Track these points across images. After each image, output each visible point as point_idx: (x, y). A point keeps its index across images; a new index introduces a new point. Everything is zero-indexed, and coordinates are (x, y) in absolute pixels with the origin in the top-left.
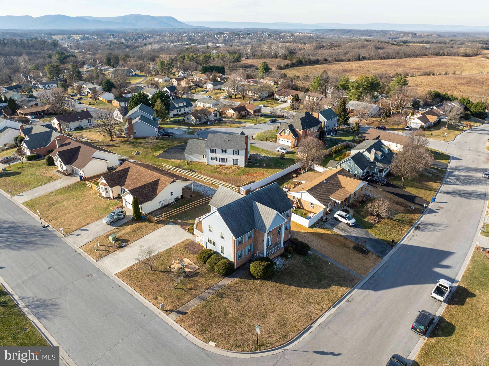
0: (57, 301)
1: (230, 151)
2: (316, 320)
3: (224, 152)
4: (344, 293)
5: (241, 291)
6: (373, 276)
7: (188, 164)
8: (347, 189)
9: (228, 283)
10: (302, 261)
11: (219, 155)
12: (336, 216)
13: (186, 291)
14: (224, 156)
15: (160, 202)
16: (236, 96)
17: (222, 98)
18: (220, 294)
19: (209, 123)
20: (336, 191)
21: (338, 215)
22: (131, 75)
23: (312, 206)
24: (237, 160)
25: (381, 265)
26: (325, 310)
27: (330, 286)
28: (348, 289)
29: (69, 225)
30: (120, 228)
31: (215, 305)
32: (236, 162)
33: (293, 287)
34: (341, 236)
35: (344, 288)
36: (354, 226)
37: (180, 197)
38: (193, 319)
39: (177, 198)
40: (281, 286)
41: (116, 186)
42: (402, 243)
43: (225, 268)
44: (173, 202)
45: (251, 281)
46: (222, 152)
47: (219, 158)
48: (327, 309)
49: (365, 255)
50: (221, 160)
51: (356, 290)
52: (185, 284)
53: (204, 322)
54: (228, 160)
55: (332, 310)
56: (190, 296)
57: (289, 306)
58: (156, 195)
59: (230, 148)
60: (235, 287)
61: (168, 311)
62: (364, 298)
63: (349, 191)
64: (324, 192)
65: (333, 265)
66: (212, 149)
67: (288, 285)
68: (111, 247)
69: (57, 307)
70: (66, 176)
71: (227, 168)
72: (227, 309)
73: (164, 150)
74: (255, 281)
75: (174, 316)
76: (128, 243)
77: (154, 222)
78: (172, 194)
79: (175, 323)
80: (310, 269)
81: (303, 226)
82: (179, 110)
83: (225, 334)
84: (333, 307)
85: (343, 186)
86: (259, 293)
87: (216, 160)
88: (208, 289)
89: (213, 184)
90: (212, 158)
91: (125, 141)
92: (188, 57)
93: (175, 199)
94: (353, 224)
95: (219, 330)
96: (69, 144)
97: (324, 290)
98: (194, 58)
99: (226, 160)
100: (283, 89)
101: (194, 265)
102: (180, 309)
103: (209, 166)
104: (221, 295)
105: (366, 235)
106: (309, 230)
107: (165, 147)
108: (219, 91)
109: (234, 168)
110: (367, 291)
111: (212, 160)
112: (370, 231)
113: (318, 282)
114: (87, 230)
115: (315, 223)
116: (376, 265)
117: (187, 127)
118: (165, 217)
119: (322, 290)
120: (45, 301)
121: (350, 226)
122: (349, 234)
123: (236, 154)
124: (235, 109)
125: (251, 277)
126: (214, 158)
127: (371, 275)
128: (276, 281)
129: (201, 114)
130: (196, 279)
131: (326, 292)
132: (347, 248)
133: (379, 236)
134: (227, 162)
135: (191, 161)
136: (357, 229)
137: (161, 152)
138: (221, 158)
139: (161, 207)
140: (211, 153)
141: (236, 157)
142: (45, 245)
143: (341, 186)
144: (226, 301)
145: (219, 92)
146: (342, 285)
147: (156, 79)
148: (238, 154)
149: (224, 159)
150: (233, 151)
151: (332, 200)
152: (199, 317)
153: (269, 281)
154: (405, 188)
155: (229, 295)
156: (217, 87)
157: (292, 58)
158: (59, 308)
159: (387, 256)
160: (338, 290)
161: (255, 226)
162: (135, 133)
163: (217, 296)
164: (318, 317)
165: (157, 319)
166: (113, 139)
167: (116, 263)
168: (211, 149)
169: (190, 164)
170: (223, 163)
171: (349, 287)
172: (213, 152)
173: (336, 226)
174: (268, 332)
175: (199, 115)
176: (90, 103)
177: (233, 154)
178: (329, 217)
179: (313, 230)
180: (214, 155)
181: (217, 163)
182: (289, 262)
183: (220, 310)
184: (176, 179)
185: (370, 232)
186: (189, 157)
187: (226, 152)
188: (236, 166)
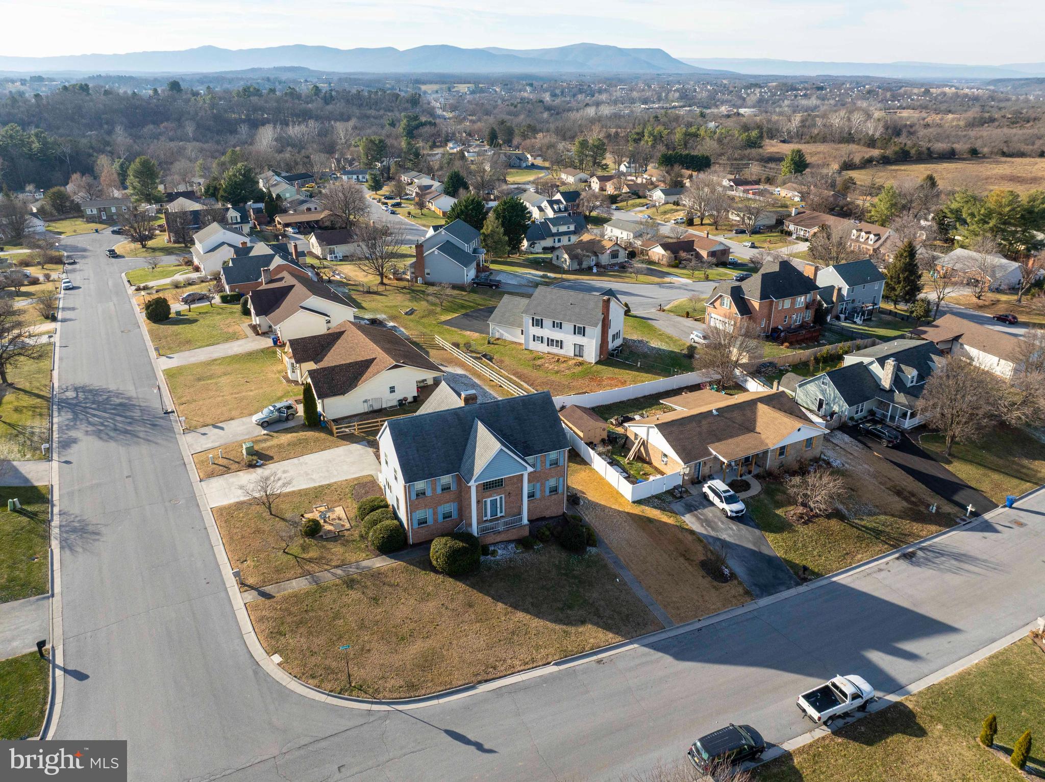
0: (103, 530)
1: (568, 326)
2: (500, 677)
3: (557, 327)
4: (602, 644)
5: (391, 585)
6: (699, 630)
7: (489, 343)
8: (763, 436)
9: (379, 566)
10: (560, 562)
11: (547, 332)
12: (706, 489)
13: (298, 562)
14: (556, 335)
15: (365, 401)
16: (702, 220)
17: (673, 222)
18: (352, 580)
19: (595, 270)
20: (731, 437)
21: (710, 487)
22: (524, 165)
23: (665, 459)
24: (581, 347)
25: (741, 611)
26: (534, 665)
27: (583, 622)
28: (620, 638)
29: (203, 415)
30: (275, 434)
31: (328, 598)
32: (579, 349)
33: (500, 606)
34: (692, 532)
35: (611, 635)
36: (738, 518)
37: (410, 399)
38: (276, 609)
39: (405, 399)
40: (477, 596)
41: (309, 361)
42: (834, 579)
43: (383, 537)
44: (396, 406)
45: (424, 572)
46: (554, 327)
47: (548, 339)
48: (540, 663)
49: (715, 583)
50: (551, 342)
51: (636, 646)
52: (304, 548)
53: (289, 619)
54: (564, 345)
55: (552, 669)
56: (300, 571)
57: (466, 636)
58: (356, 386)
59: (569, 321)
60: (386, 576)
61: (247, 586)
62: (639, 665)
63: (767, 441)
64: (700, 433)
65: (625, 584)
66: (535, 317)
67: (493, 598)
68: (238, 462)
69: (97, 537)
70: (258, 334)
71: (558, 360)
72: (344, 610)
73: (464, 311)
74: (432, 574)
75: (251, 596)
76: (267, 462)
77: (335, 435)
78: (392, 389)
79: (244, 608)
80: (565, 580)
81: (622, 496)
82: (557, 239)
83: (308, 648)
84: (553, 665)
85: (758, 430)
86: (425, 597)
87: (542, 342)
88: (337, 567)
89: (501, 386)
90: (534, 336)
91: (405, 288)
92: (651, 134)
93: (399, 401)
94: (734, 515)
95: (303, 640)
96: (281, 279)
97: (564, 627)
98: (661, 137)
99: (560, 344)
100: (808, 212)
101: (347, 521)
102: (268, 589)
103: (526, 352)
104: (351, 583)
105: (754, 544)
106: (629, 507)
107: (472, 307)
108: (675, 207)
109: (571, 362)
110: (660, 654)
111: (534, 340)
112: (770, 537)
113: (562, 610)
114: (222, 429)
115: (653, 496)
116: (727, 610)
117: (541, 273)
118: (358, 429)
119: (558, 627)
120: (87, 525)
121: (727, 517)
122: (713, 534)
123: (579, 333)
124: (665, 246)
125: (427, 565)
126: (538, 337)
127: (698, 626)
128: (473, 586)
129: (582, 250)
130: (330, 545)
131: (565, 632)
132: (687, 559)
133: (786, 553)
134: (561, 348)
135: (498, 339)
136: (742, 526)
137: (457, 315)
138: (550, 338)
139: (366, 411)
140: (533, 326)
141: (579, 340)
142: (148, 440)
143: (754, 428)
144: (354, 595)
145: (672, 210)
146: (608, 627)
147: (563, 176)
148: (584, 335)
149: (557, 341)
150: (575, 326)
151: (711, 454)
152: (287, 609)
153: (460, 581)
154: (949, 462)
155: (366, 587)
156: (674, 198)
157: (887, 143)
158: (98, 540)
159: (772, 597)
160: (594, 635)
161: (459, 467)
162: (428, 274)
163: (345, 582)
164: (508, 672)
165: (223, 594)
166: (385, 281)
167: (226, 490)
168: (533, 318)
169: (493, 344)
170: (555, 350)
171: (622, 636)
172: (537, 325)
173: (696, 510)
174: (387, 670)
175: (579, 251)
176: (409, 213)
177: (575, 333)
178: (693, 491)
179: (637, 510)
180: (537, 331)
181: (543, 348)
182: (529, 556)
183: (332, 608)
184: (403, 363)
185: (769, 540)
186: (497, 330)
187: (561, 328)
188: (578, 358)
